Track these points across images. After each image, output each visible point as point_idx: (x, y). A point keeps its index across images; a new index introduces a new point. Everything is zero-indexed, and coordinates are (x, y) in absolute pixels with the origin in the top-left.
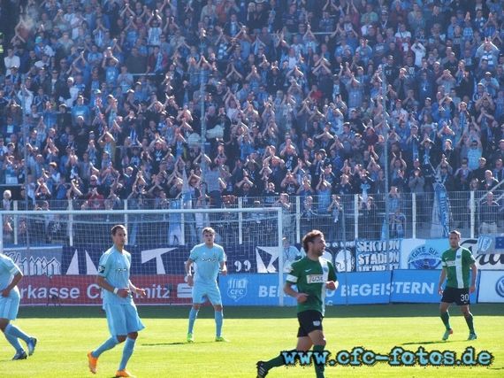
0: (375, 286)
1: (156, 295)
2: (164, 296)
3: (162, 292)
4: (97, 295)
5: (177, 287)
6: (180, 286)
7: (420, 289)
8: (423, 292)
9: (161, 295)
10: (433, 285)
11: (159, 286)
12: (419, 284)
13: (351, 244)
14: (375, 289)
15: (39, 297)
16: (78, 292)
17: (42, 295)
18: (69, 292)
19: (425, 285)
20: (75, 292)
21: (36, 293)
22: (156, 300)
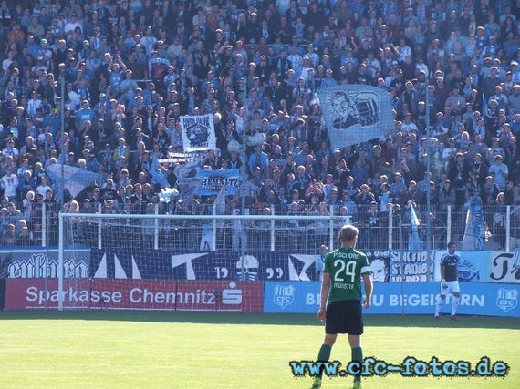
0: (424, 296)
1: (200, 301)
2: (209, 302)
3: (207, 298)
4: (140, 299)
5: (221, 293)
6: (225, 292)
7: (470, 302)
8: (473, 304)
9: (206, 301)
10: (483, 297)
11: (204, 292)
12: (468, 296)
13: (385, 254)
14: (424, 300)
15: (81, 299)
16: (120, 296)
17: (83, 298)
18: (111, 296)
19: (475, 297)
20: (116, 296)
21: (78, 296)
22: (201, 305)
